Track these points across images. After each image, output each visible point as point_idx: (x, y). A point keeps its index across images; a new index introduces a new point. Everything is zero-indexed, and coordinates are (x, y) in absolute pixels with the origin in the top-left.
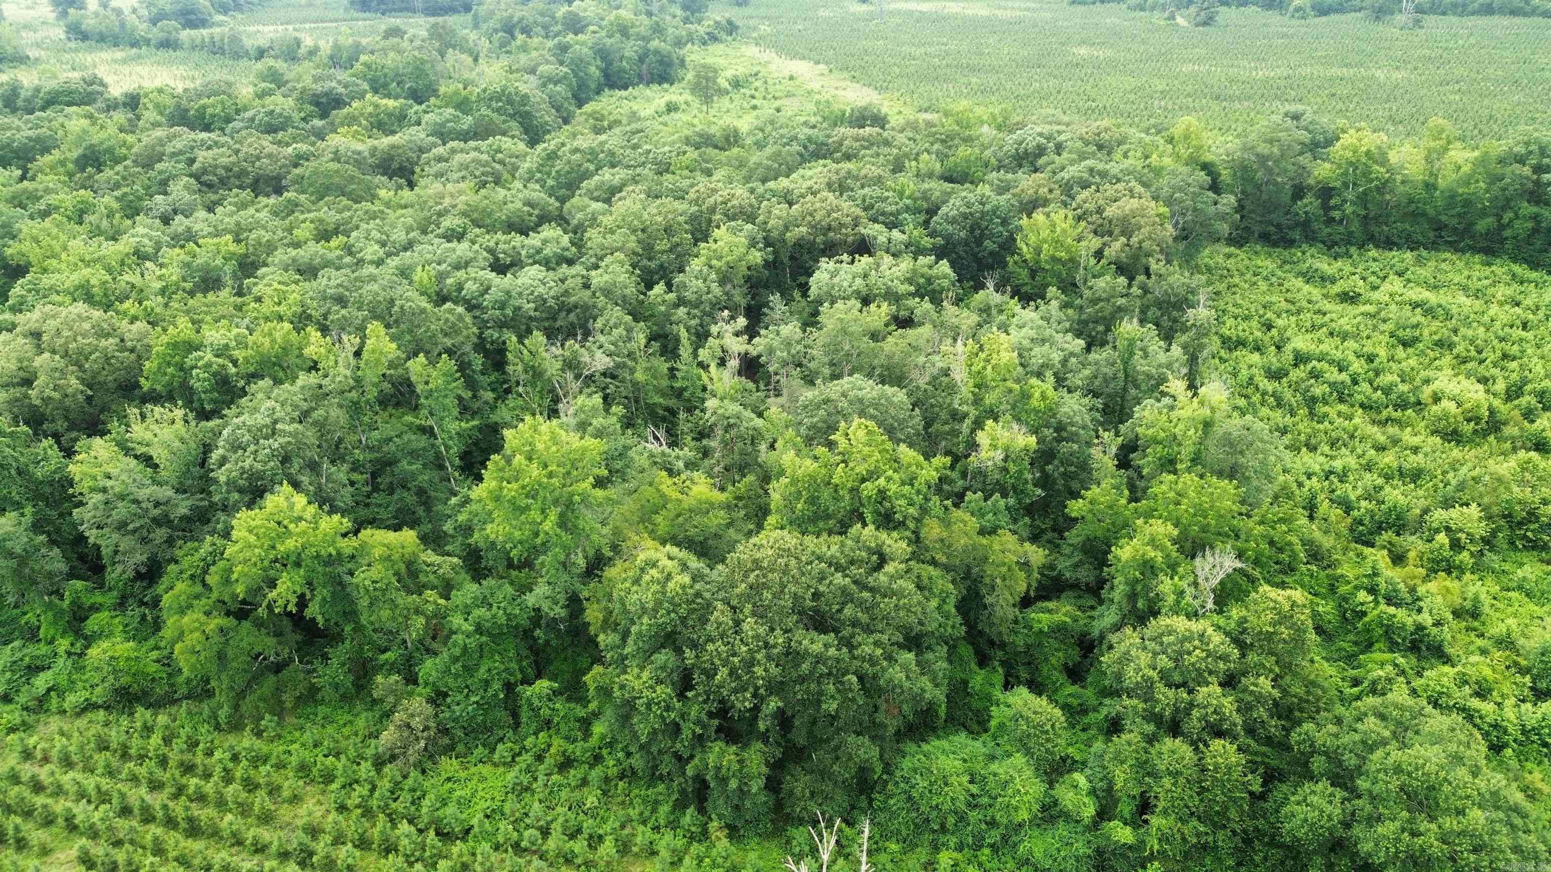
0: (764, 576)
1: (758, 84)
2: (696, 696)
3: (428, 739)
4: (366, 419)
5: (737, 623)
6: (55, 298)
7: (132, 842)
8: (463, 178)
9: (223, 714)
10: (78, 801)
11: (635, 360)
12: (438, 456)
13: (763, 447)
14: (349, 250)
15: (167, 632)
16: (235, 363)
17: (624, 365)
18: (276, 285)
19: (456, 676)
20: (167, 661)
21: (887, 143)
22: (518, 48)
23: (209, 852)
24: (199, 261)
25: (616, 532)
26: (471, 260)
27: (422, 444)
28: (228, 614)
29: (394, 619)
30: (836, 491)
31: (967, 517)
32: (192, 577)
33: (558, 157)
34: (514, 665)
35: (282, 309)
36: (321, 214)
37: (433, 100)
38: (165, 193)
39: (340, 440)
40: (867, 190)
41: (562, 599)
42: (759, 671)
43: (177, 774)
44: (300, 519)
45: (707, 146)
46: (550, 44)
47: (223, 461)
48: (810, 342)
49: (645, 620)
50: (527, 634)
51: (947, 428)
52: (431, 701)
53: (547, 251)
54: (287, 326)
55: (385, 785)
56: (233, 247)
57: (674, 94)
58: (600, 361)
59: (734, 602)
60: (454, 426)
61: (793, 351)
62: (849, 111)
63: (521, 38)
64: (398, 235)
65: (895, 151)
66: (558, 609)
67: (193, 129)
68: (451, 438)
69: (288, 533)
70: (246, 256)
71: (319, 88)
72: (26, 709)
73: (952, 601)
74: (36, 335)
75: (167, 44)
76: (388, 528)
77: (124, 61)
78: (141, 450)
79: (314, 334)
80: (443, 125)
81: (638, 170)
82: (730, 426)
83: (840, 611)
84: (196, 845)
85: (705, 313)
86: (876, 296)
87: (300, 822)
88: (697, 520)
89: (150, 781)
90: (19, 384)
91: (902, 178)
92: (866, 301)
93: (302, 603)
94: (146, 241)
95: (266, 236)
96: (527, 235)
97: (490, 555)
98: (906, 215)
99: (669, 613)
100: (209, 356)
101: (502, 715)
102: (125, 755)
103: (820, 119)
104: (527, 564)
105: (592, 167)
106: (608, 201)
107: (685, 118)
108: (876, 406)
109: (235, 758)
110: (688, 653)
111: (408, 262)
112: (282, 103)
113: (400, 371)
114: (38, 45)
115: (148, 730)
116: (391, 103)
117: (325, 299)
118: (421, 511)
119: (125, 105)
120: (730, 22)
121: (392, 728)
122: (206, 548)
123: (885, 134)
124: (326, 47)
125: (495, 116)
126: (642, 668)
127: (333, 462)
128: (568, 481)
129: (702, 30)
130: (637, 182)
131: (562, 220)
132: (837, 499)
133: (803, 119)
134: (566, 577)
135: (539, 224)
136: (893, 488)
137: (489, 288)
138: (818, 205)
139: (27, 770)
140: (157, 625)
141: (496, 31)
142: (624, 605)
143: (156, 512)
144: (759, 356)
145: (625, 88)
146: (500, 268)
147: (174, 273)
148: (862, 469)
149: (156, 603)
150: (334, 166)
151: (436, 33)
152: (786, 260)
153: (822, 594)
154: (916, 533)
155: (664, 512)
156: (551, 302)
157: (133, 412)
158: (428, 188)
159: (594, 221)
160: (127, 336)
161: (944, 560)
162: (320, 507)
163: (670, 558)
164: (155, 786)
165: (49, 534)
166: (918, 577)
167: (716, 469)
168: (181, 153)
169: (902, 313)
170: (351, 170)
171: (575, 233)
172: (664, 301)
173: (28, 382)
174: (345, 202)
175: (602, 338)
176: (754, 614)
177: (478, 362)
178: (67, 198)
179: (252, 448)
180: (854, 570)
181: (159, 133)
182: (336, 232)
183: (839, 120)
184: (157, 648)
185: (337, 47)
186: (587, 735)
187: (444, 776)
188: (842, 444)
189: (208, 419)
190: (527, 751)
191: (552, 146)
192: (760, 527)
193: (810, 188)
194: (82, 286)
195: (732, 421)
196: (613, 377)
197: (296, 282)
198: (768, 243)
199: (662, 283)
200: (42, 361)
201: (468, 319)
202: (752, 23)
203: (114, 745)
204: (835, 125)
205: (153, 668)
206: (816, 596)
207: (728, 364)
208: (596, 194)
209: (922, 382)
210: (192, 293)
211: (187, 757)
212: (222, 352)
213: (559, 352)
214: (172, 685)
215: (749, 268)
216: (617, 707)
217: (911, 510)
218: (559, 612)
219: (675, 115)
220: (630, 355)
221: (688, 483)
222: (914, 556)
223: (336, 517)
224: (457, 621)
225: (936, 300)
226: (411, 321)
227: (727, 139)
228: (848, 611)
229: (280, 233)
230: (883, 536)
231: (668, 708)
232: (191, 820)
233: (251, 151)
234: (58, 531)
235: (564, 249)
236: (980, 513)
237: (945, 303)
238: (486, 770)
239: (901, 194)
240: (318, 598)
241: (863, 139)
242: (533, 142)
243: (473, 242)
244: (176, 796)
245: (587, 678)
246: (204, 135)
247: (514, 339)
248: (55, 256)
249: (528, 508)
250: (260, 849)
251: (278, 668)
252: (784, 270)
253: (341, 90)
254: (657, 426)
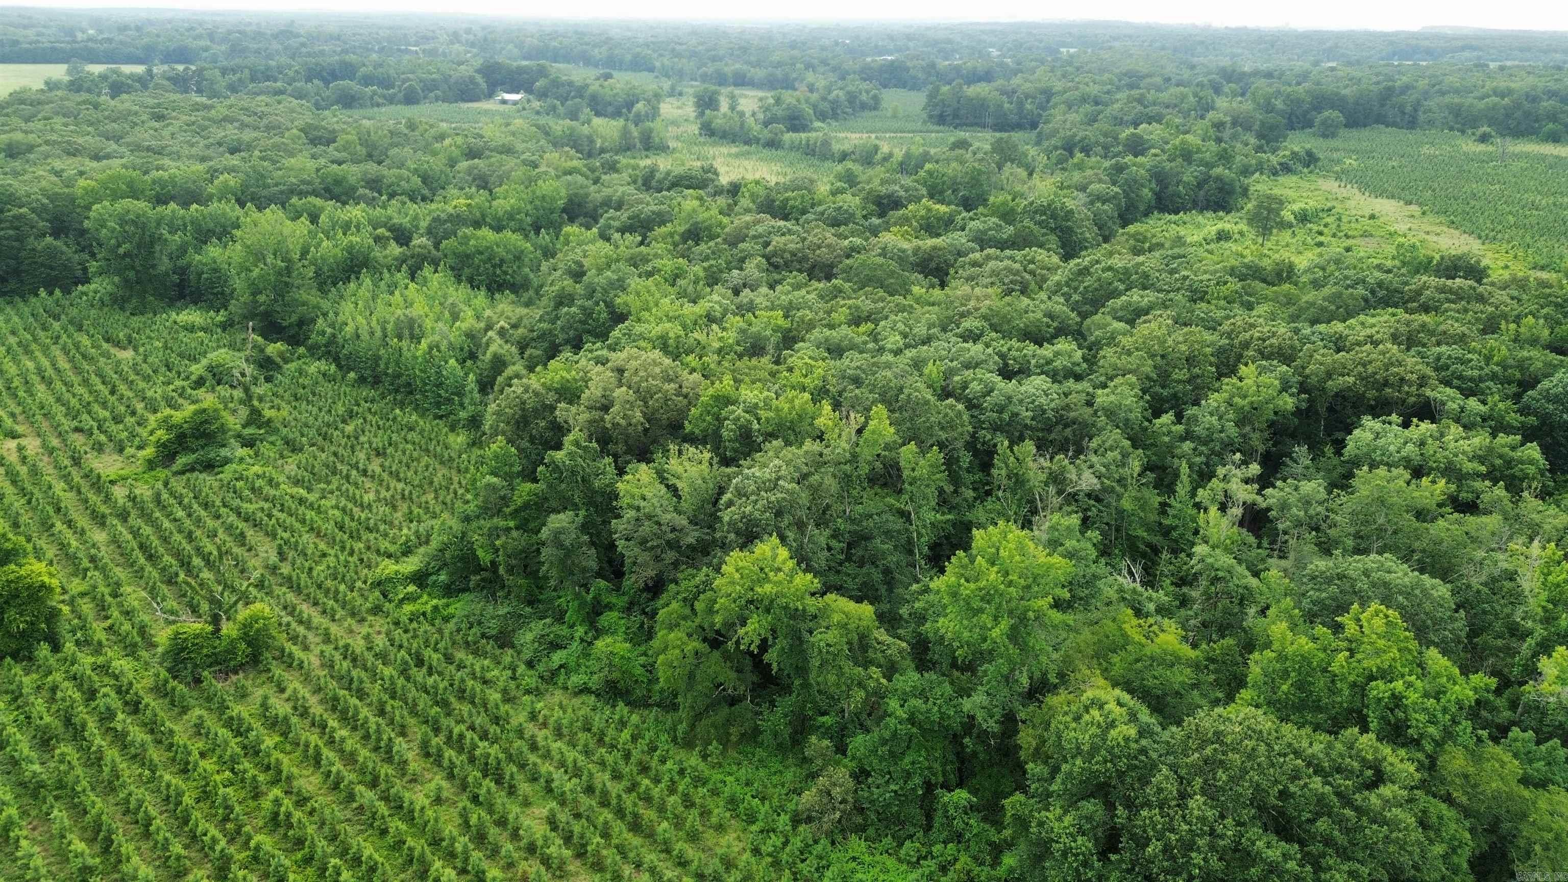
0: (1224, 753)
1: (1329, 220)
2: (1121, 861)
3: (843, 812)
4: (855, 493)
5: (1183, 796)
6: (642, 344)
7: (588, 819)
8: (992, 284)
9: (682, 728)
10: (558, 768)
11: (1125, 486)
12: (910, 541)
13: (1252, 611)
14: (874, 336)
15: (656, 643)
16: (759, 420)
17: (1112, 490)
18: (808, 360)
19: (882, 759)
20: (650, 668)
21: (1481, 299)
22: (1075, 165)
23: (643, 850)
24: (754, 329)
25: (1067, 661)
26: (982, 362)
27: (897, 527)
28: (705, 640)
29: (838, 685)
30: (1333, 681)
31: (1507, 757)
32: (685, 600)
33: (1089, 274)
34: (937, 766)
35: (807, 381)
36: (859, 302)
37: (981, 209)
38: (741, 269)
39: (828, 507)
40: (1444, 348)
41: (998, 713)
42: (1197, 858)
43: (635, 770)
44: (779, 570)
45: (1254, 278)
46: (1107, 164)
47: (730, 504)
48: (1335, 506)
49: (1079, 762)
50: (956, 739)
51: (1499, 642)
52: (854, 776)
53: (1057, 364)
54: (807, 396)
55: (797, 843)
56: (781, 322)
57: (1228, 223)
58: (1088, 481)
59: (1183, 772)
60: (930, 516)
61: (1312, 512)
62: (1437, 257)
63: (1079, 156)
64: (921, 330)
65: (1490, 309)
66: (991, 722)
67: (774, 217)
68: (925, 526)
69: (767, 579)
70: (790, 330)
71: (883, 190)
72: (542, 677)
73: (1466, 853)
74: (620, 371)
75: (773, 144)
76: (851, 598)
77: (737, 156)
78: (672, 481)
79: (827, 408)
80: (985, 232)
81: (1172, 295)
82: (1215, 580)
83: (1311, 821)
84: (636, 840)
85: (1213, 452)
86: (1432, 469)
87: (720, 851)
88: (1159, 671)
89: (614, 771)
90: (596, 409)
91: (1492, 341)
92: (1418, 472)
93: (764, 646)
94: (717, 307)
95: (810, 315)
96: (1041, 346)
97: (937, 648)
98: (1490, 384)
99: (1105, 762)
100: (739, 411)
101: (915, 811)
102: (601, 741)
103: (1397, 263)
104: (970, 667)
105: (1122, 287)
106: (1131, 322)
107: (1234, 247)
108: (1408, 595)
109: (682, 772)
110: (1120, 811)
111: (924, 355)
112: (851, 201)
113: (893, 454)
114: (677, 138)
115: (623, 724)
116: (943, 208)
117: (844, 378)
118: (883, 590)
119: (728, 191)
120: (1310, 154)
121: (814, 790)
122: (701, 577)
123: (1481, 289)
124: (899, 154)
125: (1036, 228)
126: (1066, 812)
127: (817, 525)
128: (1028, 596)
129: (1274, 160)
130: (1166, 307)
131: (1079, 335)
132: (1333, 691)
133: (1376, 262)
134: (1005, 692)
135: (1055, 336)
136: (1413, 697)
137: (992, 391)
138: (1374, 356)
139: (531, 729)
140: (650, 635)
141: (1056, 148)
142: (1059, 737)
143: (671, 536)
144: (1269, 509)
145: (1176, 212)
146: (1007, 374)
147: (731, 337)
148: (1372, 664)
149: (653, 615)
150: (880, 260)
151: (998, 147)
152: (1322, 411)
153: (1292, 795)
154: (1432, 759)
155: (1123, 653)
156: (1050, 414)
157: (673, 448)
158: (958, 289)
159: (1112, 340)
160: (685, 384)
161: (1464, 800)
162: (798, 564)
163: (1120, 704)
164: (617, 776)
165: (591, 535)
166: (1424, 812)
167: (1192, 622)
168: (760, 236)
169: (1463, 495)
170: (894, 266)
171: (1090, 349)
172: (1169, 432)
173: (606, 408)
174: (881, 293)
175: (1094, 459)
176: (1203, 793)
177: (966, 459)
178: (667, 264)
179: (753, 498)
180: (1339, 780)
181: (748, 218)
182: (868, 319)
183: (1424, 267)
184: (645, 654)
185: (908, 155)
186: (996, 862)
187: (851, 854)
188: (1351, 629)
189: (727, 465)
190: (933, 858)
191: (1086, 261)
192: (1230, 698)
193: (1371, 337)
194: (662, 337)
195: (1221, 574)
196: (1098, 500)
197: (823, 360)
198: (1303, 388)
199: (1171, 413)
200: (620, 393)
201: (966, 417)
202: (1335, 156)
203: (595, 729)
204: (1417, 272)
205: (639, 671)
206: (1284, 794)
207: (1229, 511)
208: (1120, 314)
209: (1476, 582)
210: (740, 356)
211: (646, 758)
212: (752, 410)
213: (1047, 464)
214: (649, 691)
215: (1276, 413)
216: (1031, 843)
217: (1432, 730)
218: (992, 726)
219: (1226, 245)
220: (1121, 481)
221: (1155, 628)
222: (1423, 785)
223: (809, 576)
224: (893, 704)
225: (1514, 486)
226: (914, 410)
227: (1279, 274)
228: (1322, 825)
229: (821, 314)
230: (1386, 750)
231: (1085, 864)
232: (636, 815)
233: (815, 240)
234: (598, 534)
235: (1074, 364)
236: (1528, 758)
237: (1525, 494)
238: (891, 862)
239: (1488, 359)
240: (778, 647)
241: (1451, 291)
242: (1066, 257)
243: (987, 346)
244: (629, 790)
245: (1006, 802)
246: (782, 223)
247: (1006, 443)
248: (648, 310)
249: (981, 611)
250: (683, 863)
251: (733, 701)
252: (1318, 421)
253: (902, 193)
254: (1134, 561)
